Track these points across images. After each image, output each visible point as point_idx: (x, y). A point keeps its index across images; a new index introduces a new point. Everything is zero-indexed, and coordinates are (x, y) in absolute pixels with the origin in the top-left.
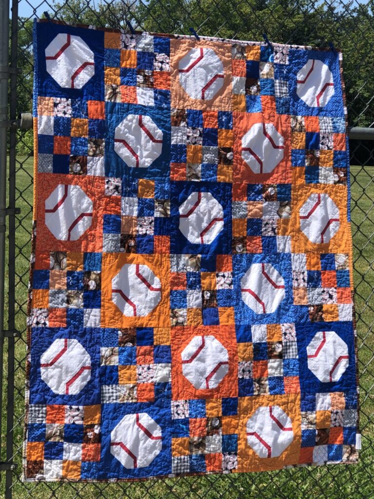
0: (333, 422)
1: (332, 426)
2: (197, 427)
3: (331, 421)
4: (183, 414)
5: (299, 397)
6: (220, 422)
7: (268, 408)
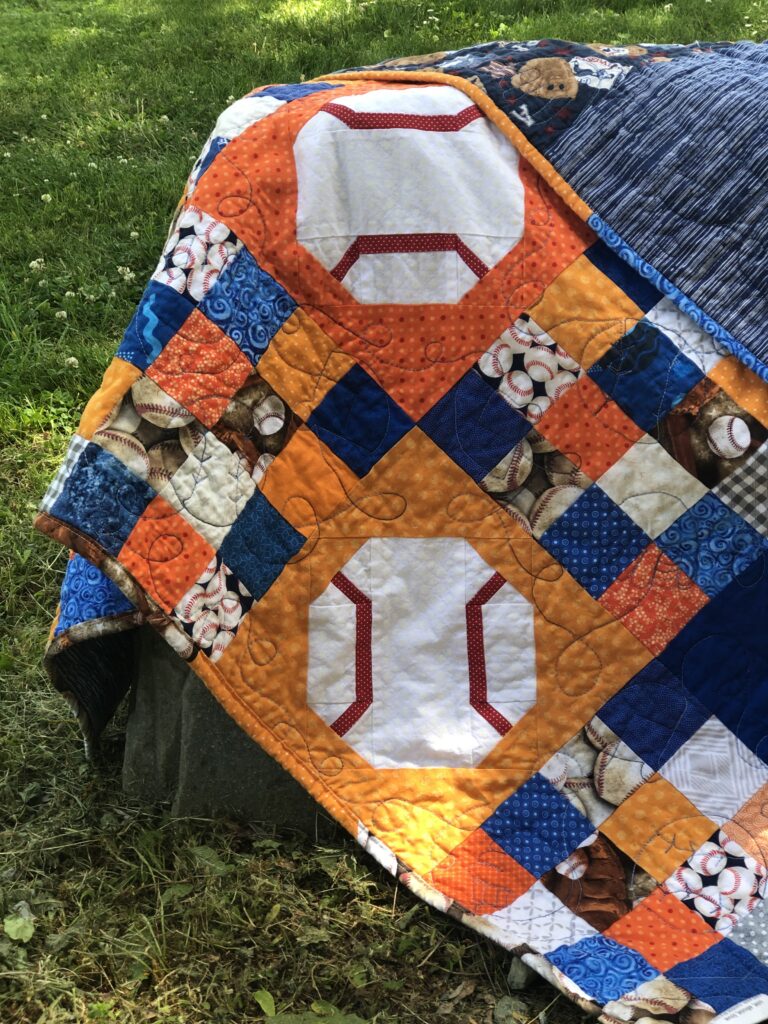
0: (694, 881)
1: (673, 884)
2: (200, 365)
3: (686, 865)
4: (187, 272)
5: (641, 661)
6: (284, 436)
7: (490, 573)
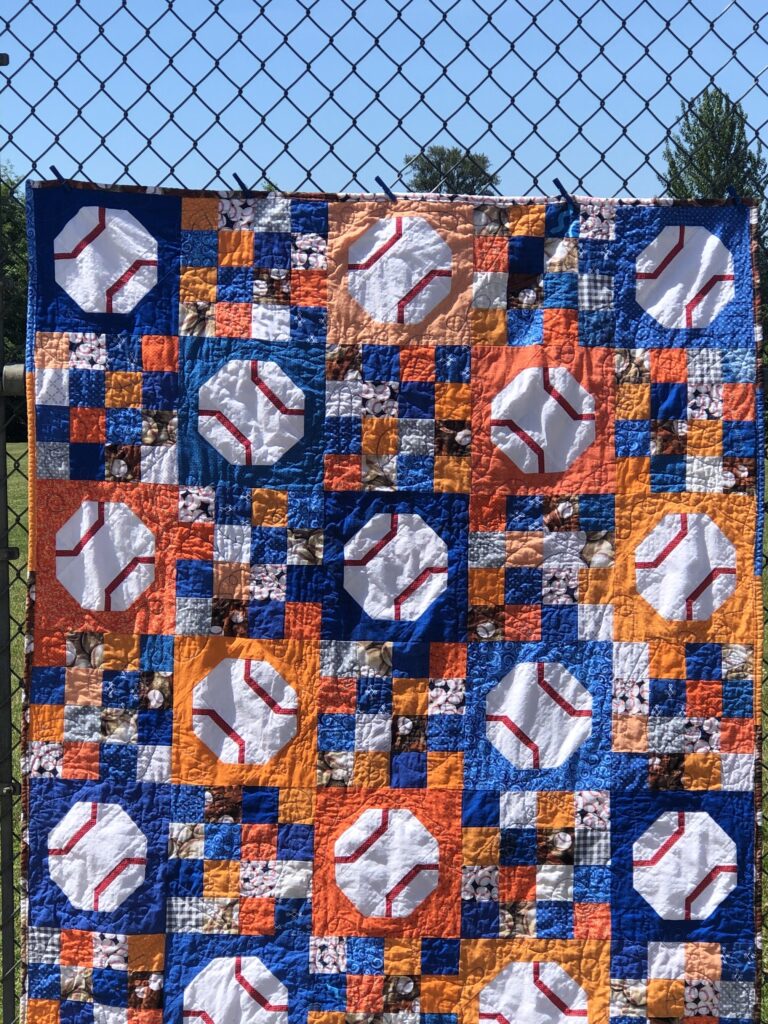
0: (693, 1006)
1: (687, 1013)
2: (362, 993)
3: (686, 1003)
4: (335, 964)
5: (607, 947)
6: (417, 987)
7: (531, 965)
